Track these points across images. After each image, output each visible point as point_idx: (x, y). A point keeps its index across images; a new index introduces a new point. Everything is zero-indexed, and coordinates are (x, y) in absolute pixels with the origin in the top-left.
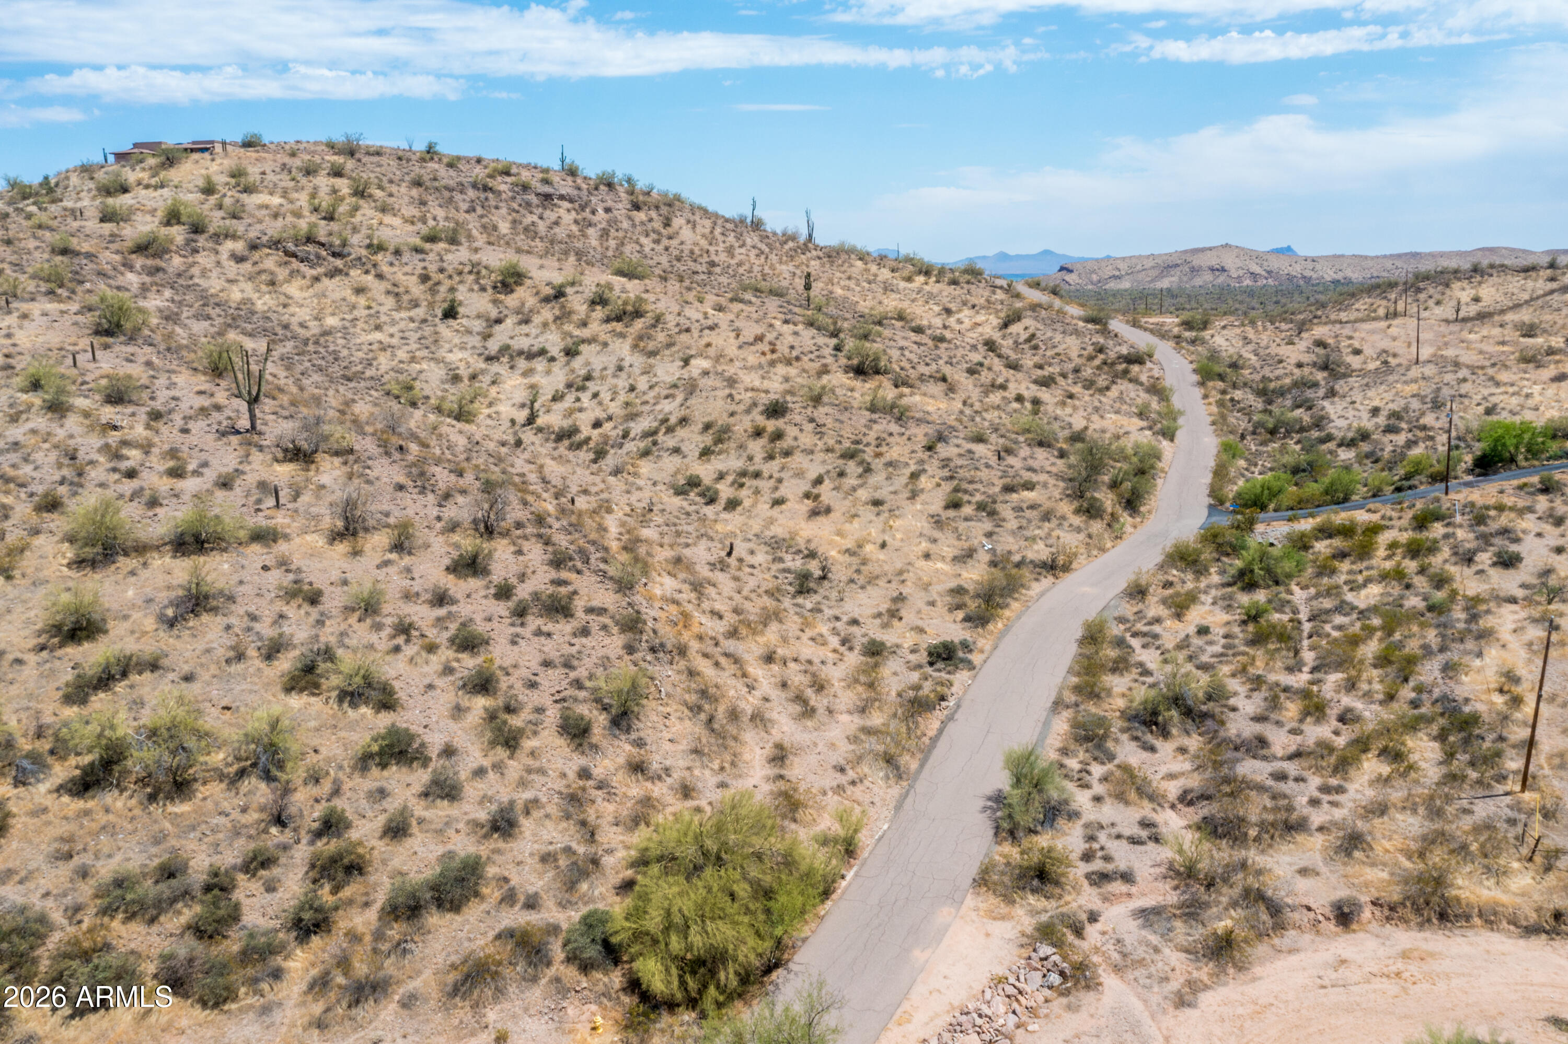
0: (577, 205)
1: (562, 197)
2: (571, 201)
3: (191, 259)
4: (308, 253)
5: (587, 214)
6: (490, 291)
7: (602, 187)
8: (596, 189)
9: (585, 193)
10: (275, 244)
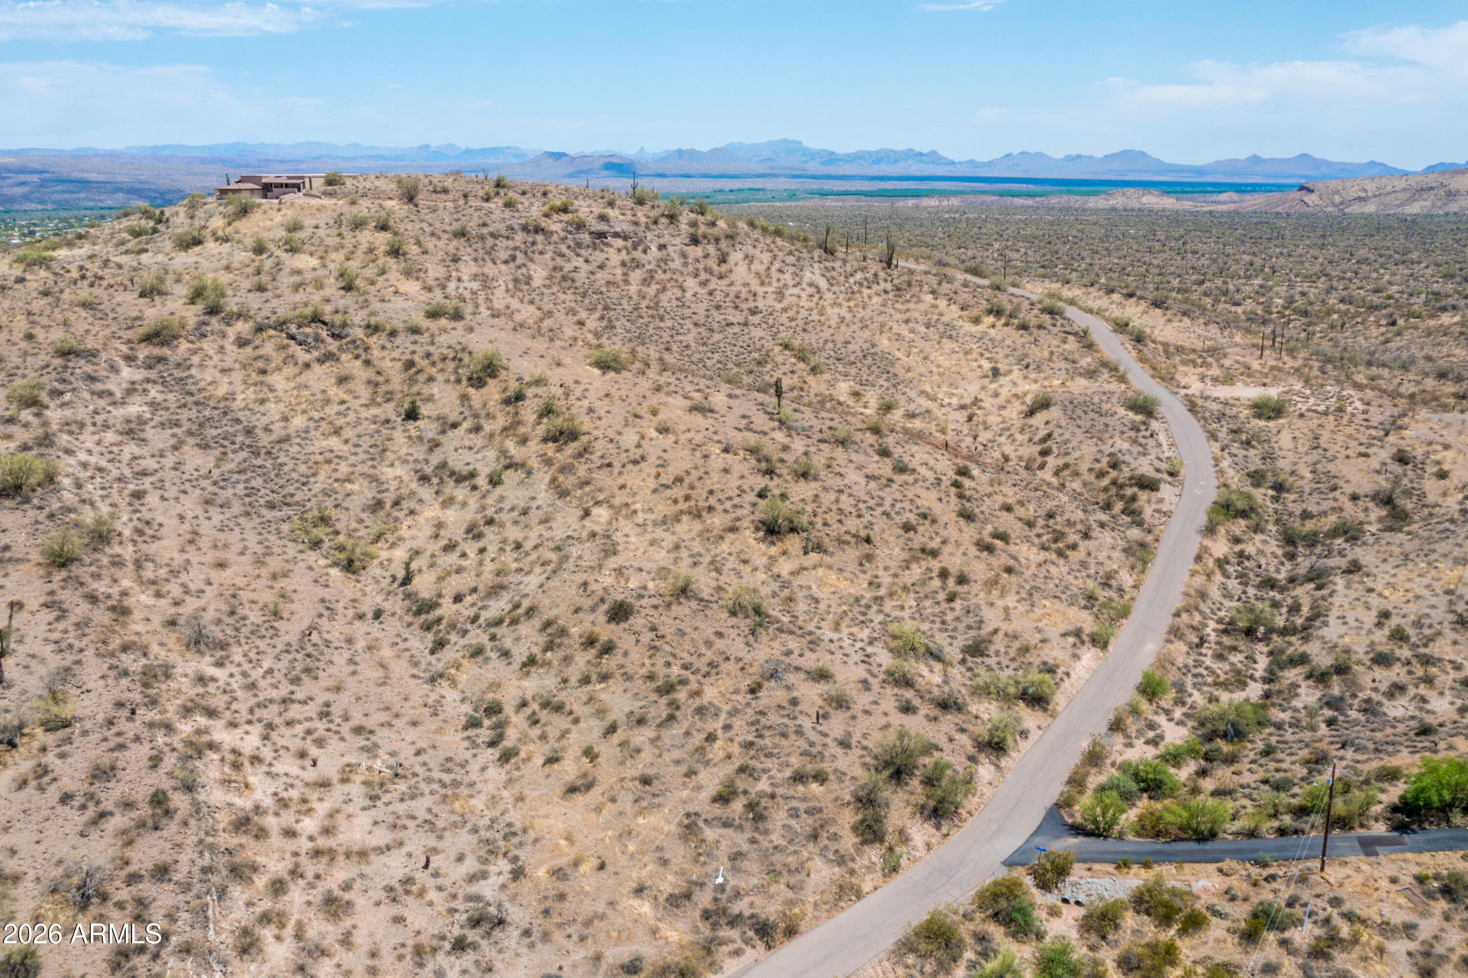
0: (629, 244)
1: (616, 235)
2: (626, 238)
3: (198, 345)
4: (307, 336)
5: (638, 254)
6: (464, 382)
7: (663, 220)
8: (656, 222)
9: (642, 228)
10: (281, 325)
